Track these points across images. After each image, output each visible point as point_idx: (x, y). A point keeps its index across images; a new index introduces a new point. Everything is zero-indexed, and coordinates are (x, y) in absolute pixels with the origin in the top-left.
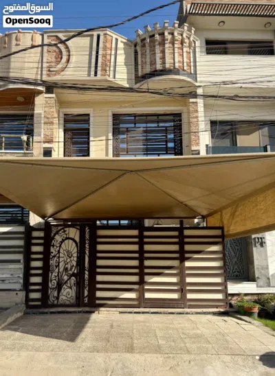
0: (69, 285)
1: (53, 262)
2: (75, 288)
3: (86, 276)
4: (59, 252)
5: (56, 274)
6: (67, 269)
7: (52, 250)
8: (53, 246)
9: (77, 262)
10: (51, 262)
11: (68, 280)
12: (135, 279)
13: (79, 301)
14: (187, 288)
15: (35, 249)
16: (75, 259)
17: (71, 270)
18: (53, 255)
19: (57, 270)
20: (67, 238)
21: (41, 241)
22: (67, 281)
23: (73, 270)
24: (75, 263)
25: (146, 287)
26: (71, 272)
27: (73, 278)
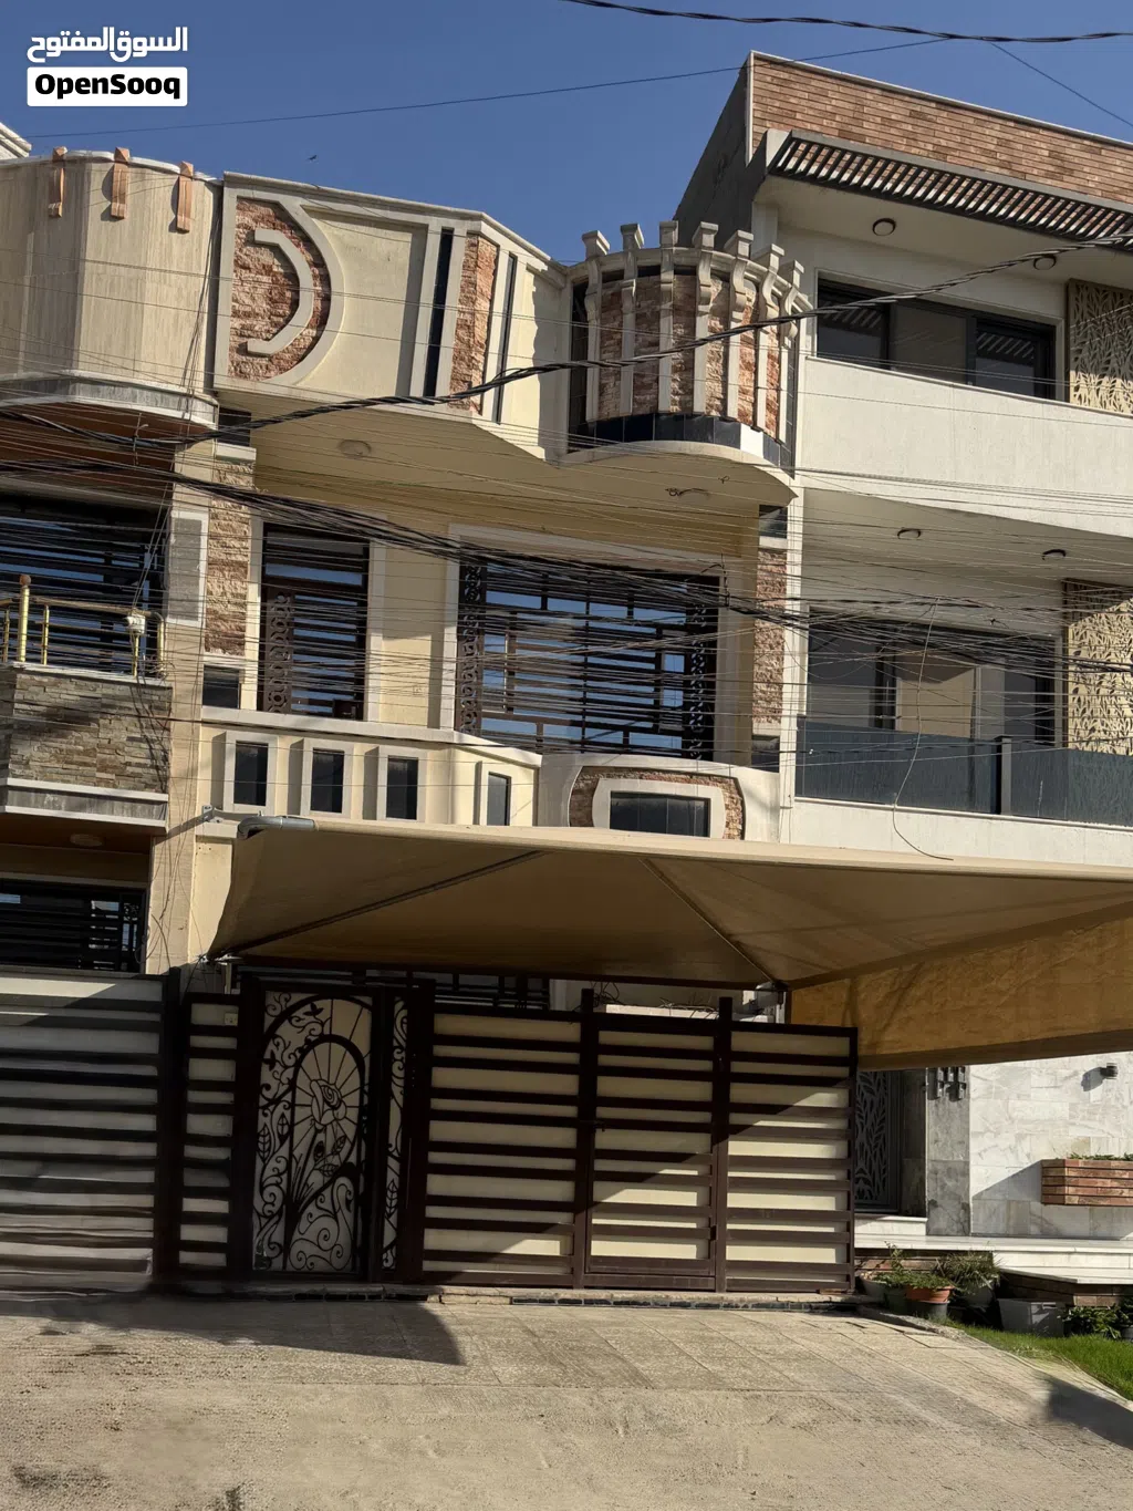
0: (327, 1205)
1: (269, 1121)
2: (349, 1216)
3: (392, 1177)
4: (292, 1085)
5: (282, 1166)
6: (321, 1148)
7: (266, 1076)
8: (272, 1062)
9: (359, 1125)
10: (262, 1120)
11: (325, 1187)
12: (560, 1191)
13: (363, 1262)
14: (730, 1226)
15: (201, 1069)
16: (353, 1114)
17: (335, 1152)
18: (269, 1094)
19: (284, 1151)
20: (323, 1038)
21: (227, 1043)
22: (319, 1192)
23: (343, 1154)
24: (350, 1131)
25: (595, 1221)
26: (335, 1161)
27: (342, 1180)
